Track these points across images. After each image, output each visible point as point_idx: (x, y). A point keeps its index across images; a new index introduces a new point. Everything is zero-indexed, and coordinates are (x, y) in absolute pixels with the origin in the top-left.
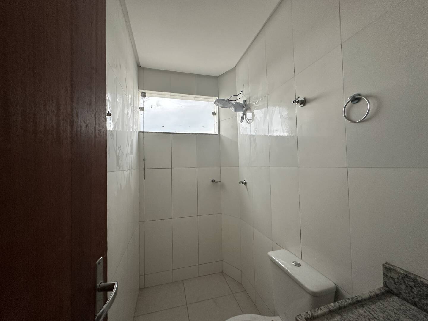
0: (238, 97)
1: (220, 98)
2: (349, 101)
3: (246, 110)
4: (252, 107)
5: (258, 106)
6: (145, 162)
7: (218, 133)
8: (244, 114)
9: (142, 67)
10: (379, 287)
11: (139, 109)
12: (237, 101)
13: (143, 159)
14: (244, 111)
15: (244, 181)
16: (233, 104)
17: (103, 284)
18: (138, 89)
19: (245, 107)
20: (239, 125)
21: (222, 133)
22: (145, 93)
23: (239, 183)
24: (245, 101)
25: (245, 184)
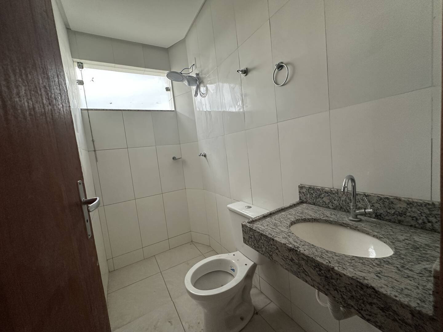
0: (191, 70)
1: (172, 71)
2: (276, 69)
3: (200, 83)
4: (205, 81)
5: (210, 80)
6: (95, 143)
7: (174, 110)
8: (198, 87)
9: (72, 29)
10: (297, 201)
11: (77, 82)
12: (190, 75)
13: (92, 139)
14: (198, 85)
15: (204, 153)
16: (186, 77)
17: (85, 200)
18: (72, 58)
19: (198, 81)
20: (195, 98)
21: (178, 110)
22: (81, 63)
23: (199, 156)
24: (197, 74)
25: (205, 156)
